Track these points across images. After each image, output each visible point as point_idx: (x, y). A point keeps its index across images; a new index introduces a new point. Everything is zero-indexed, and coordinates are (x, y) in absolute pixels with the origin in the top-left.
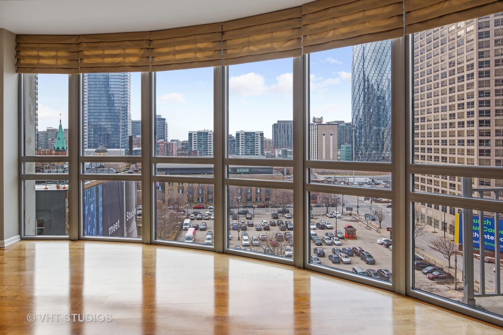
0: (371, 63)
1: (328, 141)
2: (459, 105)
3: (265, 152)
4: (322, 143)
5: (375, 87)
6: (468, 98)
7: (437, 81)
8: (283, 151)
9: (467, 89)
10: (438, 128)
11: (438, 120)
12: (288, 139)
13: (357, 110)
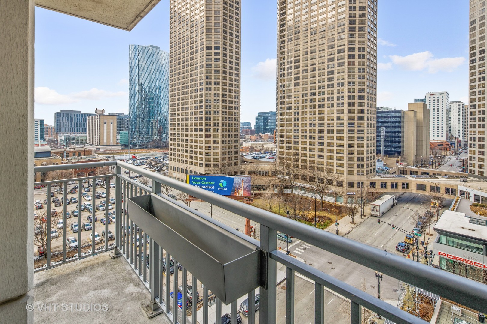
0: (144, 73)
1: (108, 128)
3: (47, 138)
4: (103, 129)
5: (147, 90)
6: (200, 103)
8: (65, 137)
9: (200, 97)
10: (184, 121)
11: (184, 115)
12: (71, 126)
13: (133, 106)
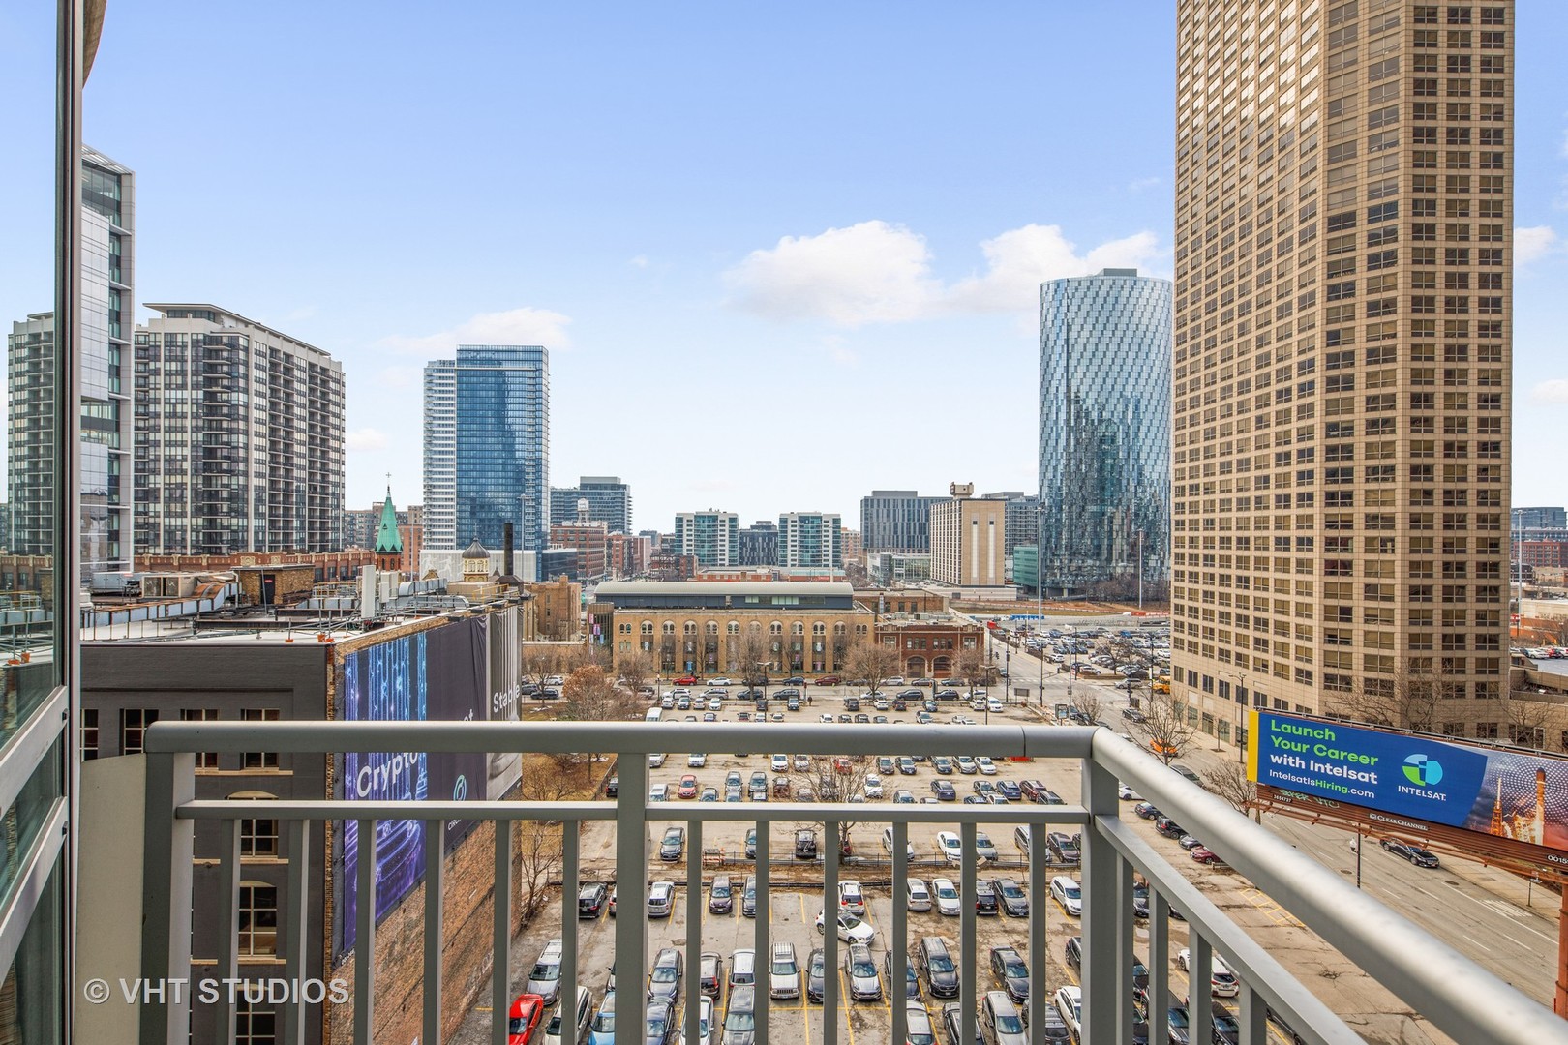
0: (1085, 362)
1: (983, 537)
2: (1279, 456)
3: (846, 561)
4: (971, 541)
5: (1094, 415)
6: (1299, 441)
7: (1228, 401)
8: (883, 559)
9: (1299, 419)
10: (1230, 510)
11: (1230, 491)
12: (896, 532)
13: (1050, 469)
